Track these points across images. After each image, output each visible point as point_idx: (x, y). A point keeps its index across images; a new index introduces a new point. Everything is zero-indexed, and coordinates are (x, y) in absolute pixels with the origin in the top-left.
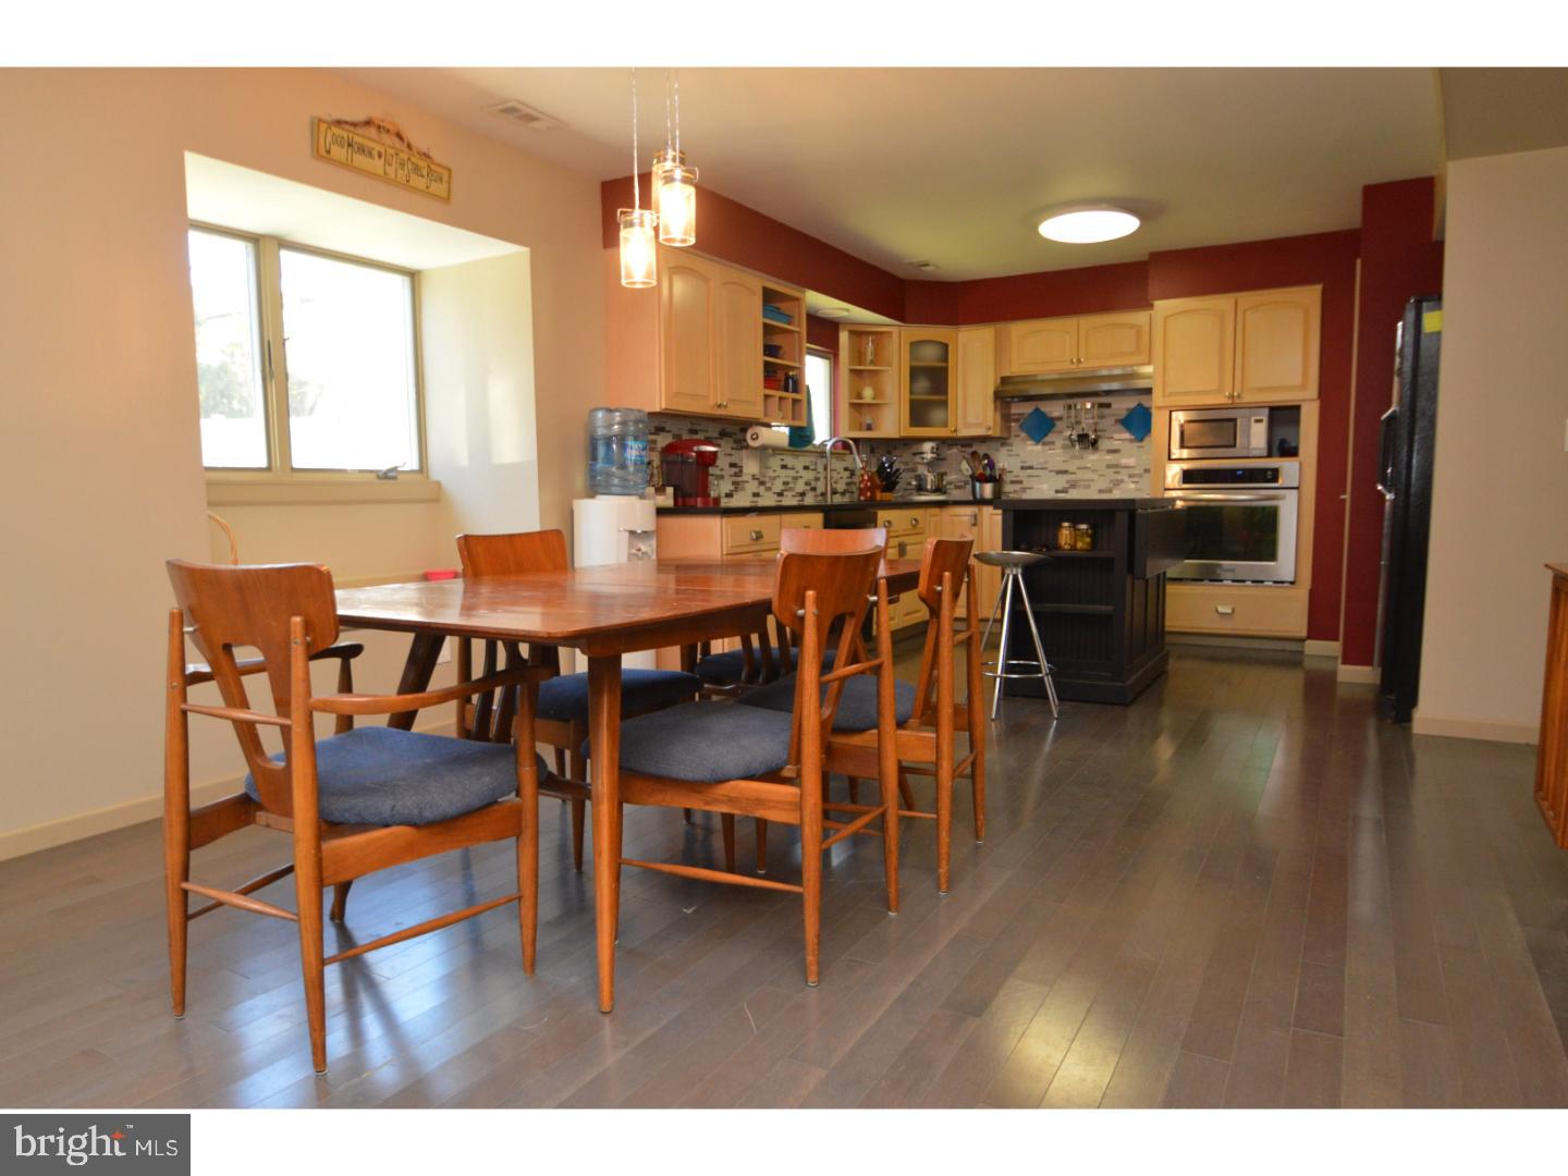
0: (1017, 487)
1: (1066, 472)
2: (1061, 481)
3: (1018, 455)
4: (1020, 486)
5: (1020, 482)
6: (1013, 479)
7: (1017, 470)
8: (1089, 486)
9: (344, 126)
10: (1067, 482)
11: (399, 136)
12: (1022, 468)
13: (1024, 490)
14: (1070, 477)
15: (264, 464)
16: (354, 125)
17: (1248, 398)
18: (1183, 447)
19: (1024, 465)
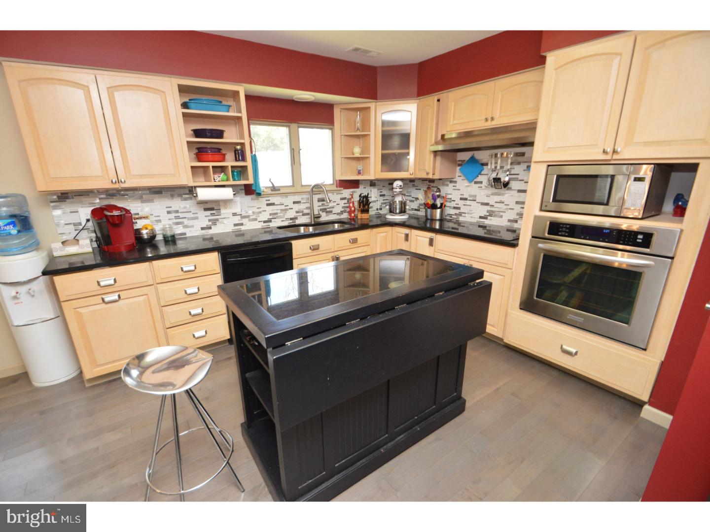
0: (457, 211)
1: (487, 204)
3: (459, 190)
4: (459, 211)
5: (459, 208)
6: (455, 206)
7: (458, 201)
8: (501, 217)
10: (487, 212)
12: (461, 199)
13: (460, 214)
14: (488, 208)
17: (627, 153)
18: (554, 200)
19: (462, 197)
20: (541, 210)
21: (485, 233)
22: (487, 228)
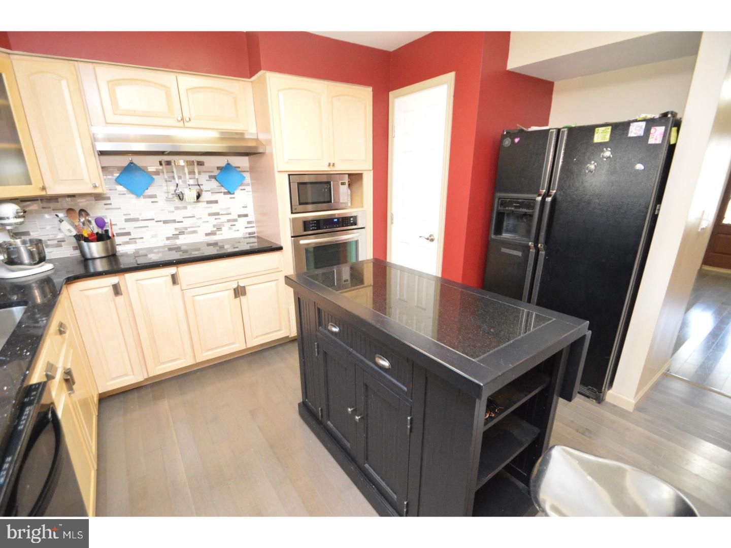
1: (172, 221)
2: (170, 230)
10: (176, 230)
12: (127, 220)
14: (175, 225)
18: (300, 204)
19: (128, 217)
20: (292, 213)
21: (218, 250)
22: (219, 244)
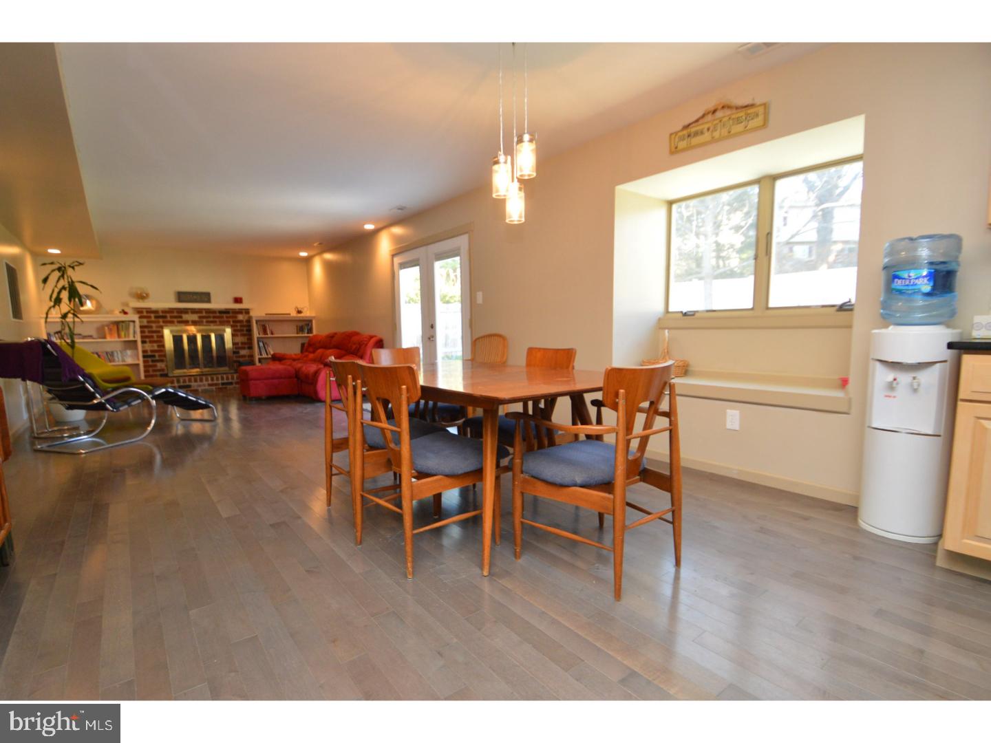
9: (691, 126)
11: (729, 107)
15: (771, 305)
16: (697, 121)
